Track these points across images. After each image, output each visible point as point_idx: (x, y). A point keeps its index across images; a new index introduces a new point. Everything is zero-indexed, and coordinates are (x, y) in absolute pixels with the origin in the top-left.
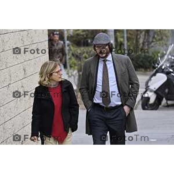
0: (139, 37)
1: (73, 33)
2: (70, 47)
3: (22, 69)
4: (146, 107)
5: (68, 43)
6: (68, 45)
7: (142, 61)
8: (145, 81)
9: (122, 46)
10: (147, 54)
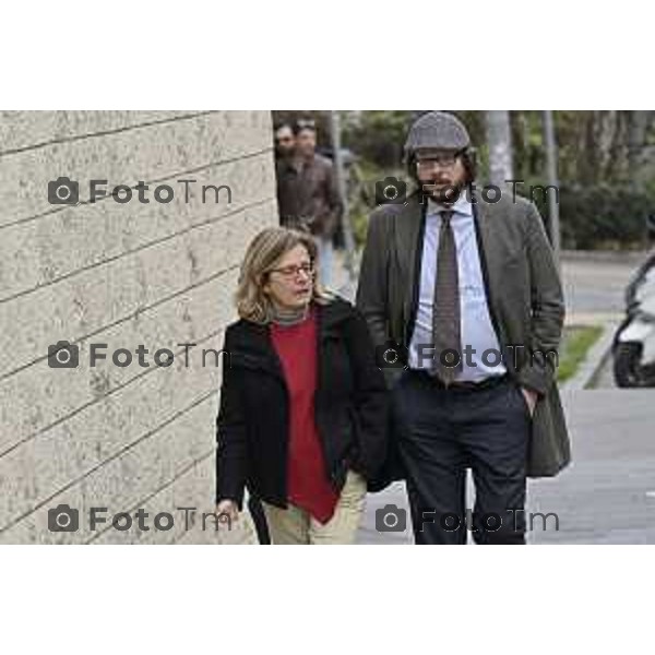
0: (596, 127)
1: (363, 121)
2: (353, 172)
3: (184, 256)
4: (631, 379)
5: (345, 158)
6: (347, 165)
7: (611, 215)
8: (625, 285)
9: (539, 162)
10: (629, 189)
